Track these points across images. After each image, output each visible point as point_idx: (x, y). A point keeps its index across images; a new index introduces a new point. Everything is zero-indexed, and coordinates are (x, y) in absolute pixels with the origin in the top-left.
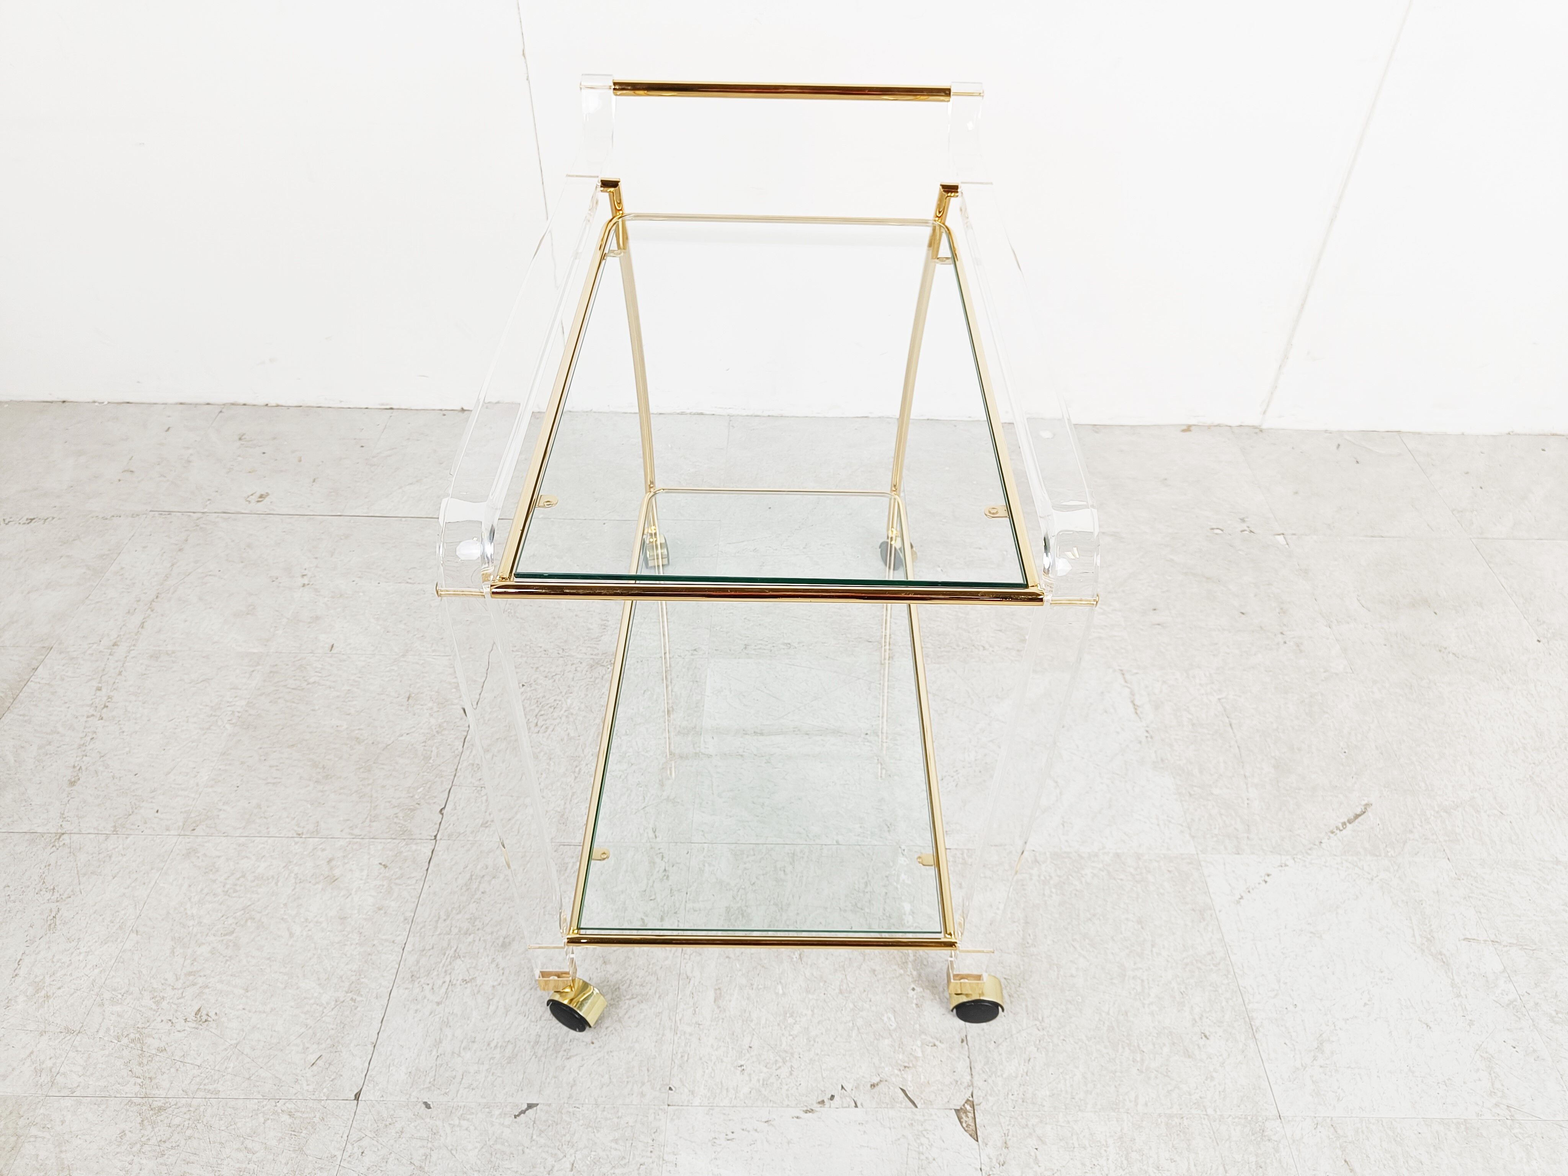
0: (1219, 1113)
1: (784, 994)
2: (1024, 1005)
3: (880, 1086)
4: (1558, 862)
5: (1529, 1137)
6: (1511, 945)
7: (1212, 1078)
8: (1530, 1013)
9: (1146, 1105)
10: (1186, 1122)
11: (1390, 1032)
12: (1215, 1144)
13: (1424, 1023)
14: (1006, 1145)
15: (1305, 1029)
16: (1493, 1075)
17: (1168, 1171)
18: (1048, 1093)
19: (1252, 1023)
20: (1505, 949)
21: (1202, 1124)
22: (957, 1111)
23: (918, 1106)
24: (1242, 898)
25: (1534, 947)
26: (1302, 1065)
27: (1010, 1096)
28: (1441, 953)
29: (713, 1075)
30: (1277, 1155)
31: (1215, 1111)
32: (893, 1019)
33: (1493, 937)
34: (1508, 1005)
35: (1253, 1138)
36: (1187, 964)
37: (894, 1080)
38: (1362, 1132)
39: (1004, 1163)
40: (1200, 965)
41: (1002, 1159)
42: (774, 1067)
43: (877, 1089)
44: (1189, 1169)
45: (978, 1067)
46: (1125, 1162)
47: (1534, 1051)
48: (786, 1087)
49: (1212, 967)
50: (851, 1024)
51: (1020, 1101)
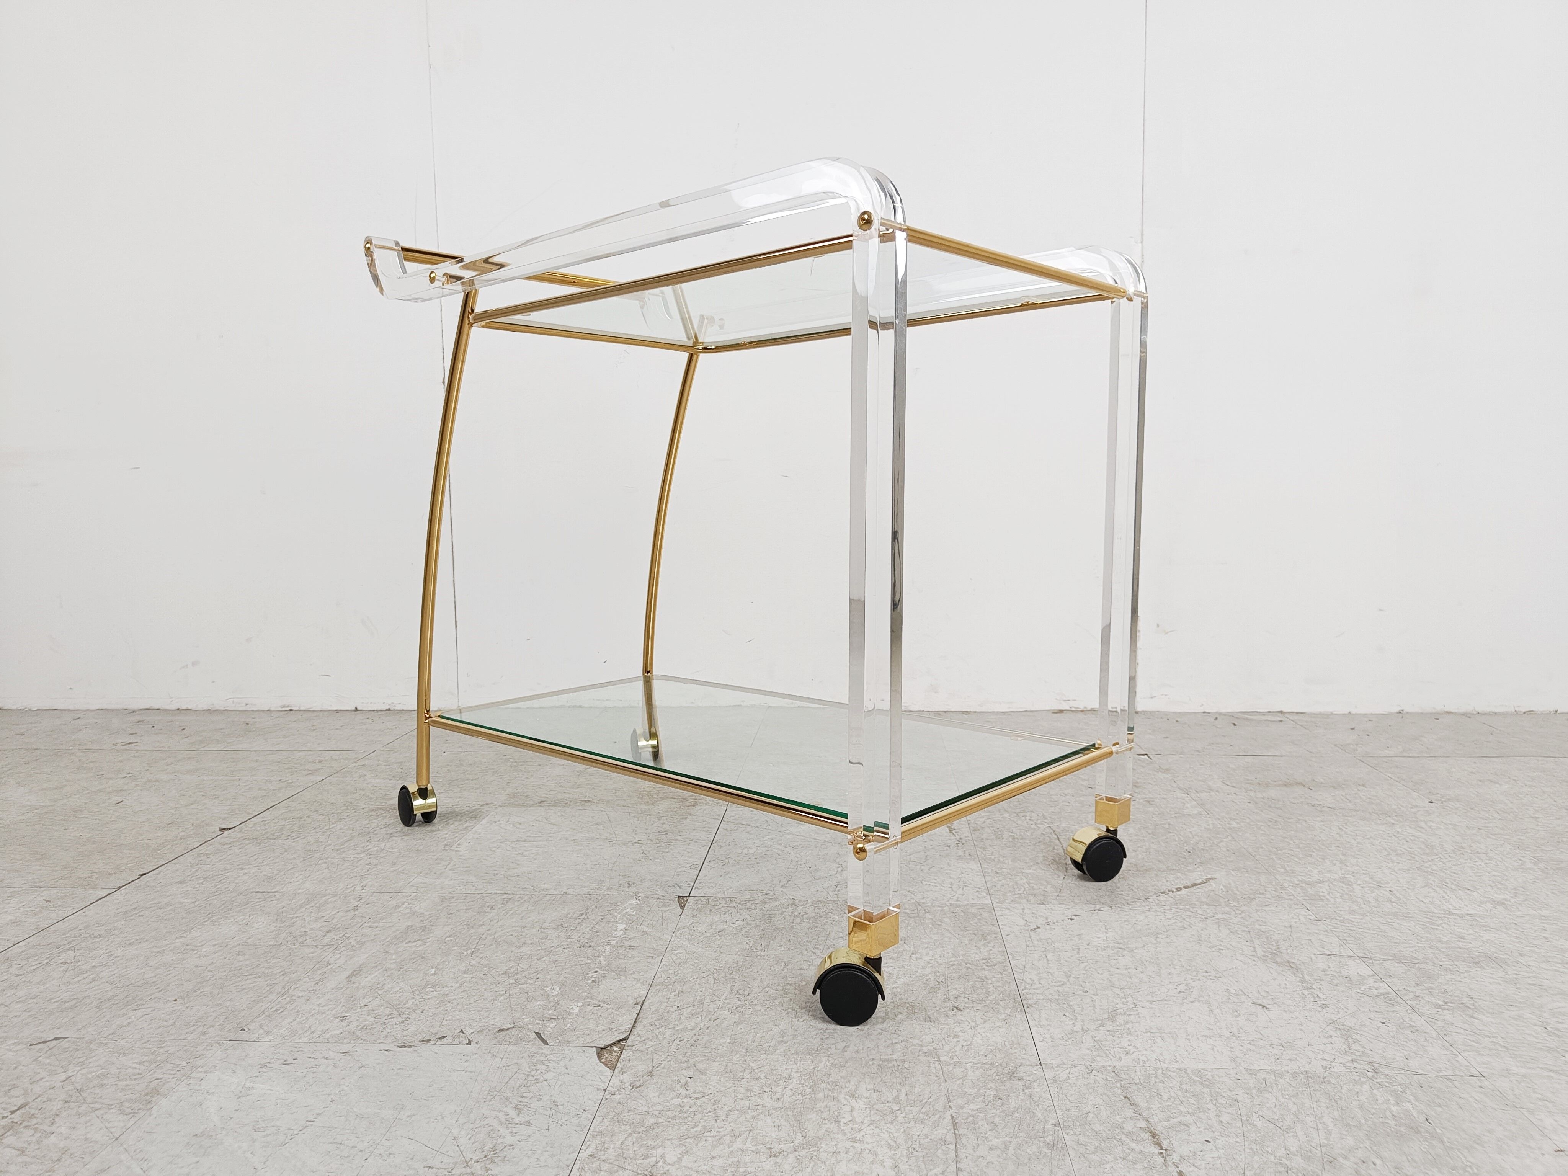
0: (955, 1059)
1: (435, 974)
2: (729, 985)
3: (510, 1030)
4: (1450, 913)
5: (1400, 1085)
6: (1384, 960)
7: (956, 1036)
8: (1408, 1002)
9: (858, 1051)
10: (907, 1065)
11: (1211, 1011)
12: (942, 1080)
13: (1259, 1005)
14: (650, 1074)
15: (1094, 1006)
16: (1350, 1041)
17: (866, 1098)
18: (728, 1041)
19: (1024, 1002)
20: (1377, 962)
21: (929, 1067)
22: (601, 1050)
23: (550, 1044)
24: (1038, 927)
25: (1416, 961)
26: (1083, 1029)
27: (677, 1042)
28: (1289, 962)
29: (303, 1022)
30: (1027, 1091)
31: (952, 1058)
32: (558, 989)
33: (1360, 955)
34: (1377, 996)
35: (997, 1078)
36: (953, 965)
37: (530, 1026)
38: (1156, 1077)
39: (640, 1086)
40: (969, 965)
41: (638, 1084)
42: (386, 1017)
43: (504, 1033)
44: (897, 1097)
45: (644, 1022)
46: (808, 1090)
47: (1412, 1026)
48: (389, 1031)
49: (984, 967)
50: (503, 992)
51: (688, 1045)
